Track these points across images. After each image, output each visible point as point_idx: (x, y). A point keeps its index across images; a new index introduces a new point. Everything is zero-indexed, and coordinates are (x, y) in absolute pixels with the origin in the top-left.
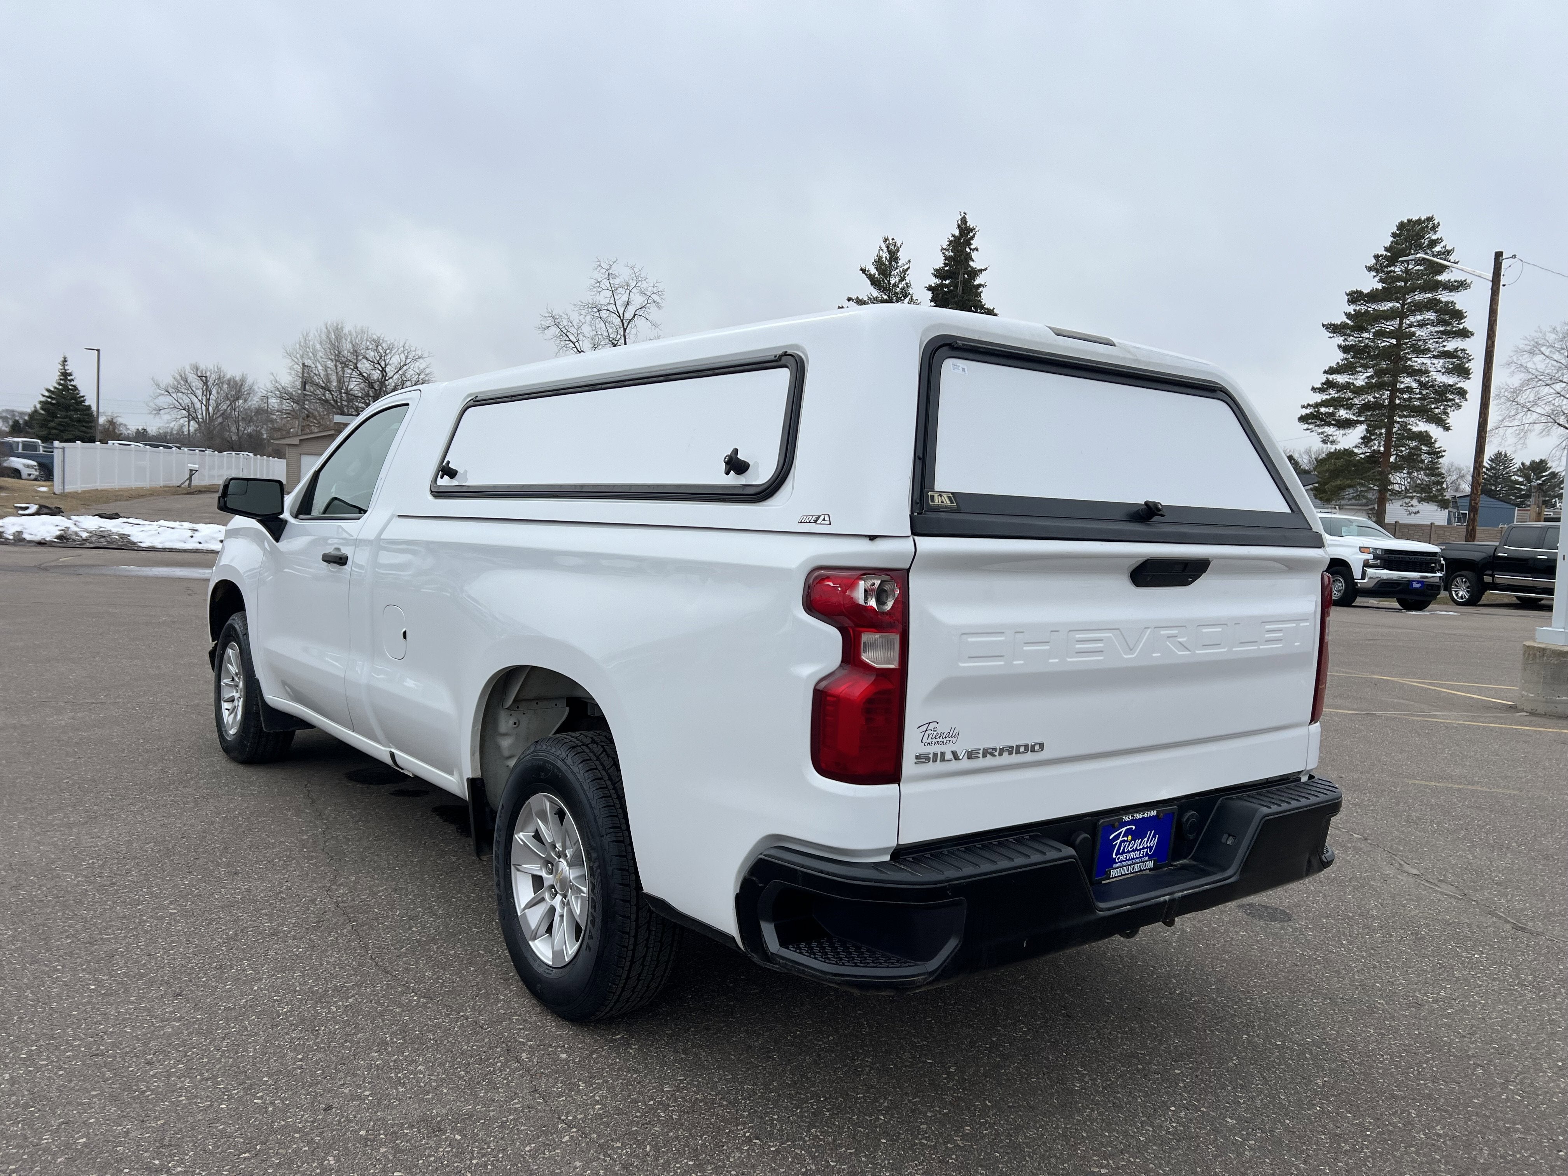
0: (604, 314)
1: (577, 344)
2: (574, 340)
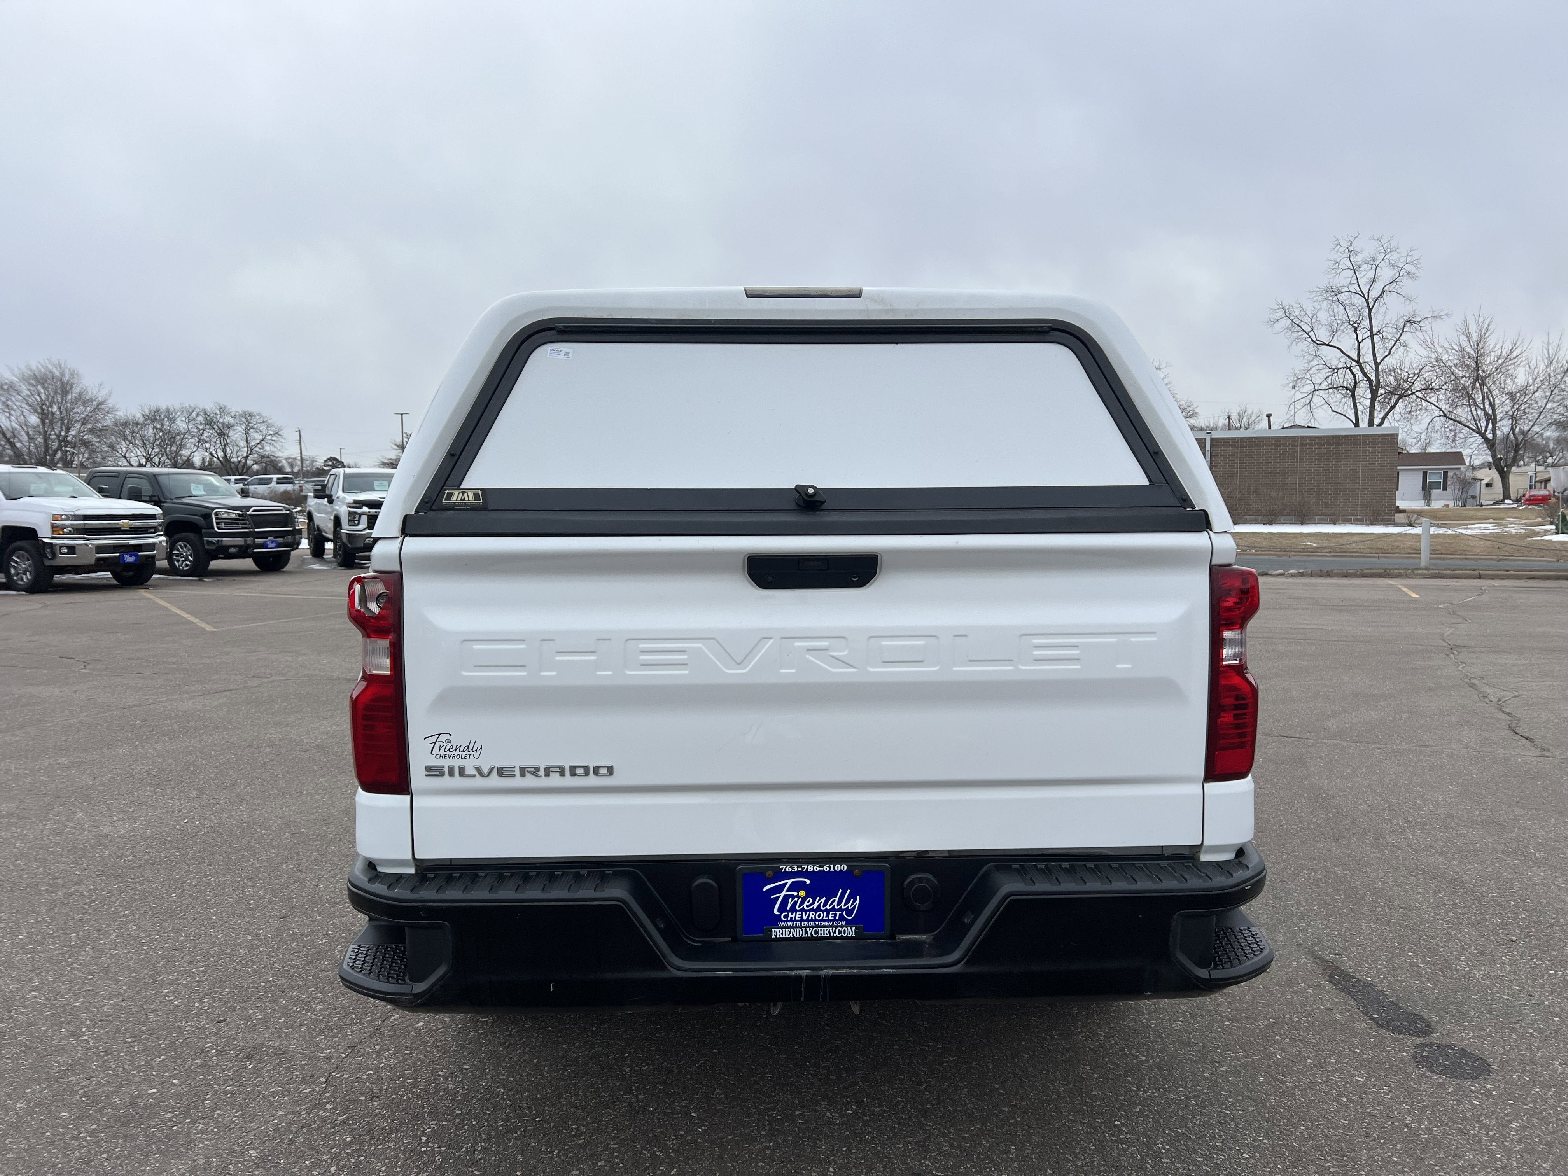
0: (1343, 297)
1: (1311, 334)
2: (1308, 329)
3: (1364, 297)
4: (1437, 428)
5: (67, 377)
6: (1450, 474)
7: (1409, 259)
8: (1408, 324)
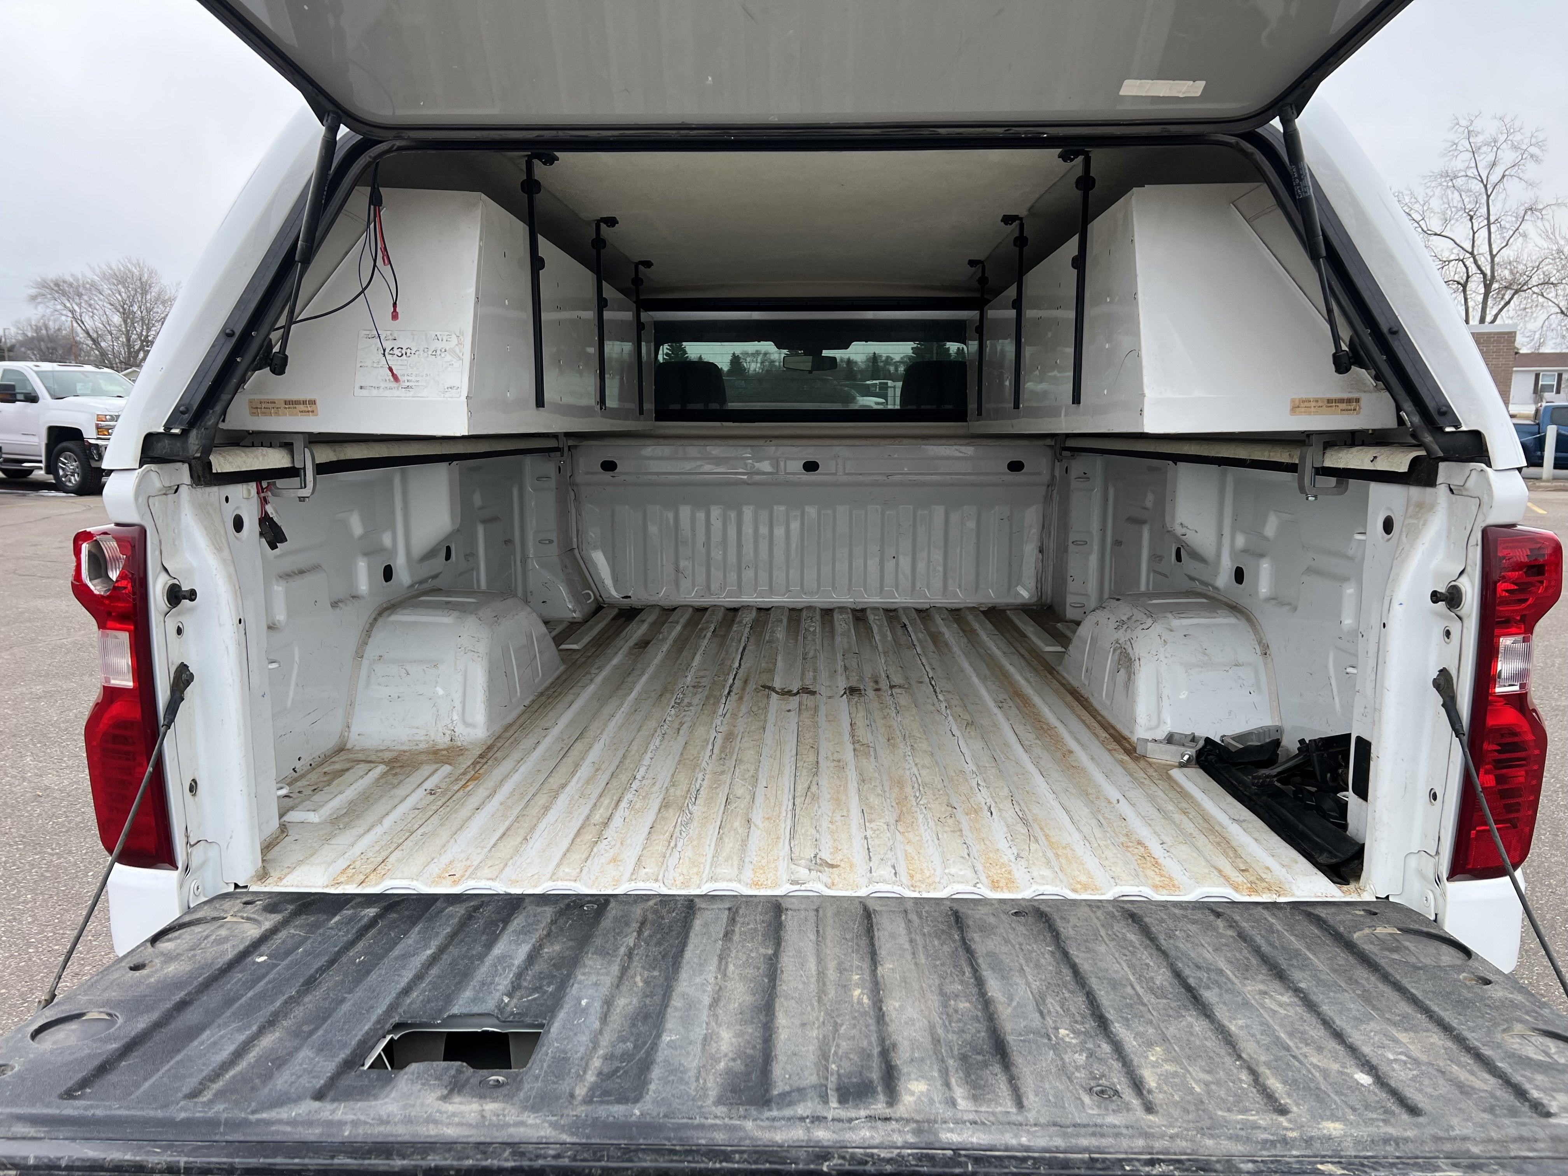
0: (1459, 182)
1: (1421, 223)
2: (1417, 217)
3: (1482, 181)
4: (1554, 326)
5: (145, 277)
6: (1565, 376)
7: (1534, 140)
8: (1529, 212)
